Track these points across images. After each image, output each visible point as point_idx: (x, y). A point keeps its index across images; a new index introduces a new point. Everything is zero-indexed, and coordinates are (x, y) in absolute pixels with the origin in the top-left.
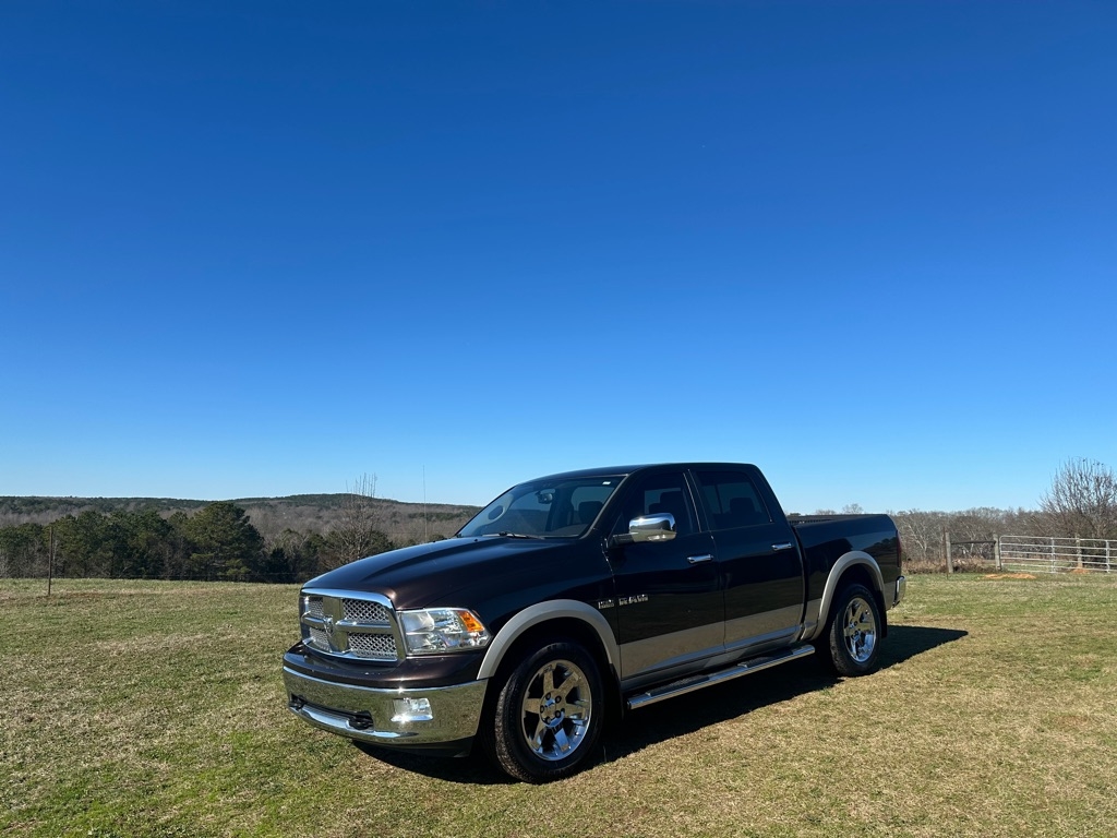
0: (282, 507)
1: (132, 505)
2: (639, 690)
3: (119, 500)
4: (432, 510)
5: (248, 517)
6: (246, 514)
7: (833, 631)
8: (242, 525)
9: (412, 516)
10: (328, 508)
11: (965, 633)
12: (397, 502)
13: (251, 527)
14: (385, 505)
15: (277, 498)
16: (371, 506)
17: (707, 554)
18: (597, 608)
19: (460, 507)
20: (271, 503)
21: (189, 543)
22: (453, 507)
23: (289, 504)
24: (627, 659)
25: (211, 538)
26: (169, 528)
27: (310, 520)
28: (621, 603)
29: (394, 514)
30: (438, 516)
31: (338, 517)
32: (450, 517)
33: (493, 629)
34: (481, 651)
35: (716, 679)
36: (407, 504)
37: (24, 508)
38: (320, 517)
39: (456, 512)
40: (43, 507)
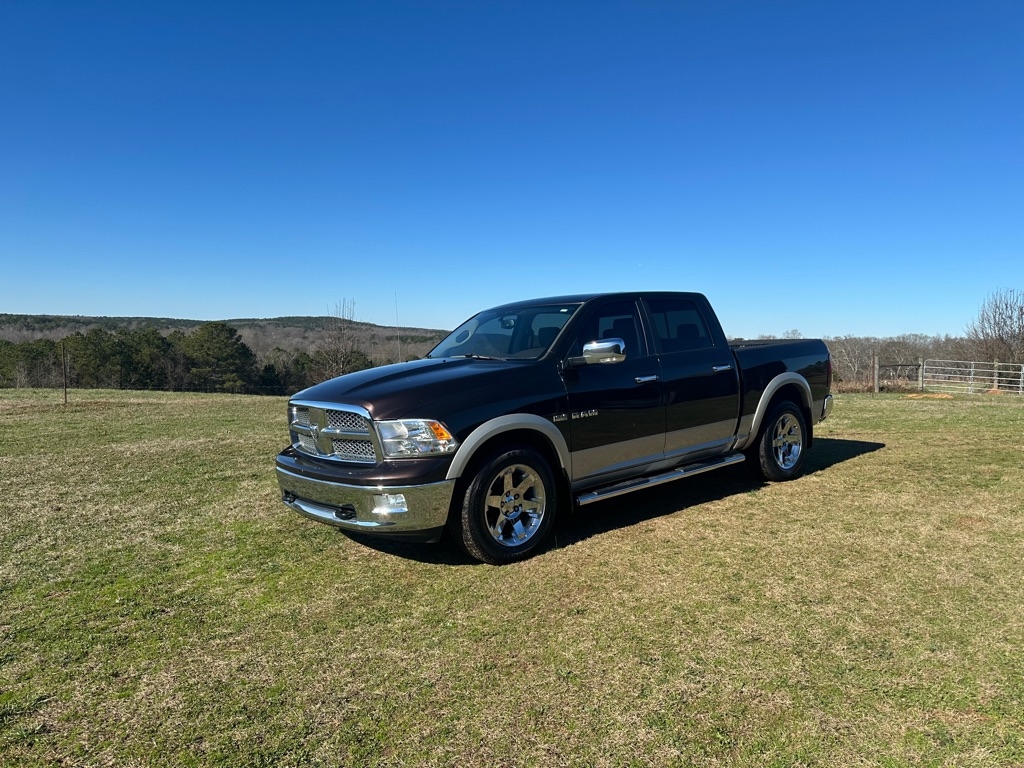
0: (271, 327)
1: (134, 324)
2: (588, 490)
3: (122, 320)
4: (407, 333)
5: (240, 336)
6: (239, 333)
7: (763, 442)
8: (235, 343)
9: (389, 339)
10: (312, 329)
11: (883, 445)
12: (375, 326)
13: (243, 345)
14: (364, 327)
15: (266, 320)
16: (352, 329)
17: (652, 375)
18: (552, 421)
19: (432, 331)
20: (260, 323)
21: (188, 358)
22: (426, 331)
23: (277, 325)
24: (577, 464)
25: (208, 355)
26: (169, 345)
27: (297, 339)
28: (573, 417)
29: (373, 337)
30: (413, 338)
31: (322, 338)
32: (424, 340)
33: (460, 437)
34: (449, 457)
35: (654, 482)
36: (385, 327)
37: (37, 326)
38: (305, 338)
39: (429, 335)
40: (53, 324)
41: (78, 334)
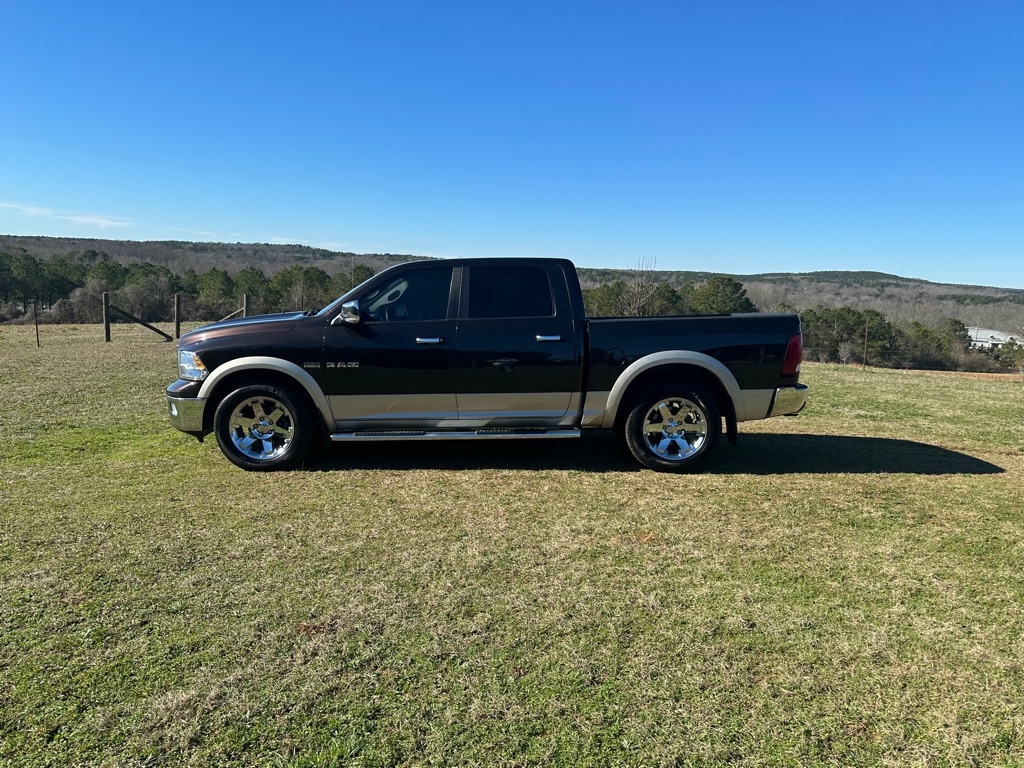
0: (805, 282)
1: (674, 277)
3: (665, 273)
4: (969, 292)
5: (745, 291)
6: (744, 288)
8: (740, 298)
9: (941, 298)
10: (849, 285)
12: (927, 282)
13: (747, 300)
14: (912, 284)
15: (800, 274)
16: (897, 286)
18: (302, 367)
19: (1007, 290)
20: (794, 278)
21: (694, 311)
22: (997, 290)
23: (812, 280)
25: (712, 308)
26: (679, 297)
27: (828, 296)
29: (921, 295)
30: (973, 299)
31: (857, 295)
32: (987, 301)
33: (210, 369)
36: (939, 285)
37: (598, 278)
38: (838, 294)
39: (999, 295)
40: (610, 277)
41: (605, 286)
